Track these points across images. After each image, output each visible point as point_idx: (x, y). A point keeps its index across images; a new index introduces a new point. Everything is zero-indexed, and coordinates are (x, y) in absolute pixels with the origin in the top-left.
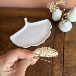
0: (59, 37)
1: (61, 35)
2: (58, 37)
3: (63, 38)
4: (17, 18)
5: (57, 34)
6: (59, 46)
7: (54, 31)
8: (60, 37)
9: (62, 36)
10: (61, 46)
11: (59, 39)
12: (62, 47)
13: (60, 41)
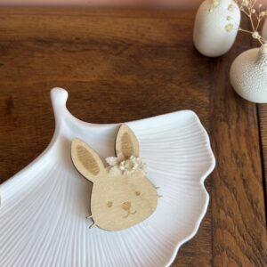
0: (233, 127)
1: (243, 116)
2: (229, 127)
3: (254, 132)
4: (30, 44)
5: (222, 116)
6: (242, 175)
7: (206, 99)
8: (238, 130)
9: (248, 125)
10: (251, 171)
11: (233, 138)
12: (257, 176)
13: (244, 150)
